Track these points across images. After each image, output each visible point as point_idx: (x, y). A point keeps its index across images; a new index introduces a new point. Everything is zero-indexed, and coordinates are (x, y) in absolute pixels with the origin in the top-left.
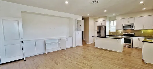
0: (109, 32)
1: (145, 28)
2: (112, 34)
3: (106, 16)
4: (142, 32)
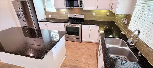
0: (47, 13)
1: (99, 8)
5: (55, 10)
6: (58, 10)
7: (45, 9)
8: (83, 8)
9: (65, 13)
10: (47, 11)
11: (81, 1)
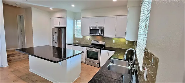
0: (75, 39)
1: (117, 36)
2: (77, 41)
3: (66, 10)
4: (114, 41)
5: (82, 37)
6: (84, 36)
7: (74, 35)
9: (89, 40)
10: (76, 36)
11: (102, 30)
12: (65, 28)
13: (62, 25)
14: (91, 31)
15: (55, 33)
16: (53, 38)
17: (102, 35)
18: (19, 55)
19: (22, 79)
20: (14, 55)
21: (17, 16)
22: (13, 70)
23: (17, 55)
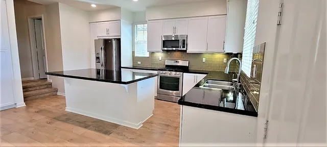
0: (134, 59)
1: (209, 50)
2: (139, 63)
3: (120, 8)
4: (204, 60)
5: (147, 55)
6: (152, 53)
7: (133, 52)
8: (186, 51)
9: (160, 59)
10: (136, 55)
11: (184, 41)
12: (119, 40)
13: (111, 35)
14: (165, 43)
15: (101, 48)
16: (98, 58)
17: (185, 49)
18: (38, 88)
19: (61, 121)
20: (30, 89)
21: (29, 20)
22: (37, 110)
23: (34, 88)
